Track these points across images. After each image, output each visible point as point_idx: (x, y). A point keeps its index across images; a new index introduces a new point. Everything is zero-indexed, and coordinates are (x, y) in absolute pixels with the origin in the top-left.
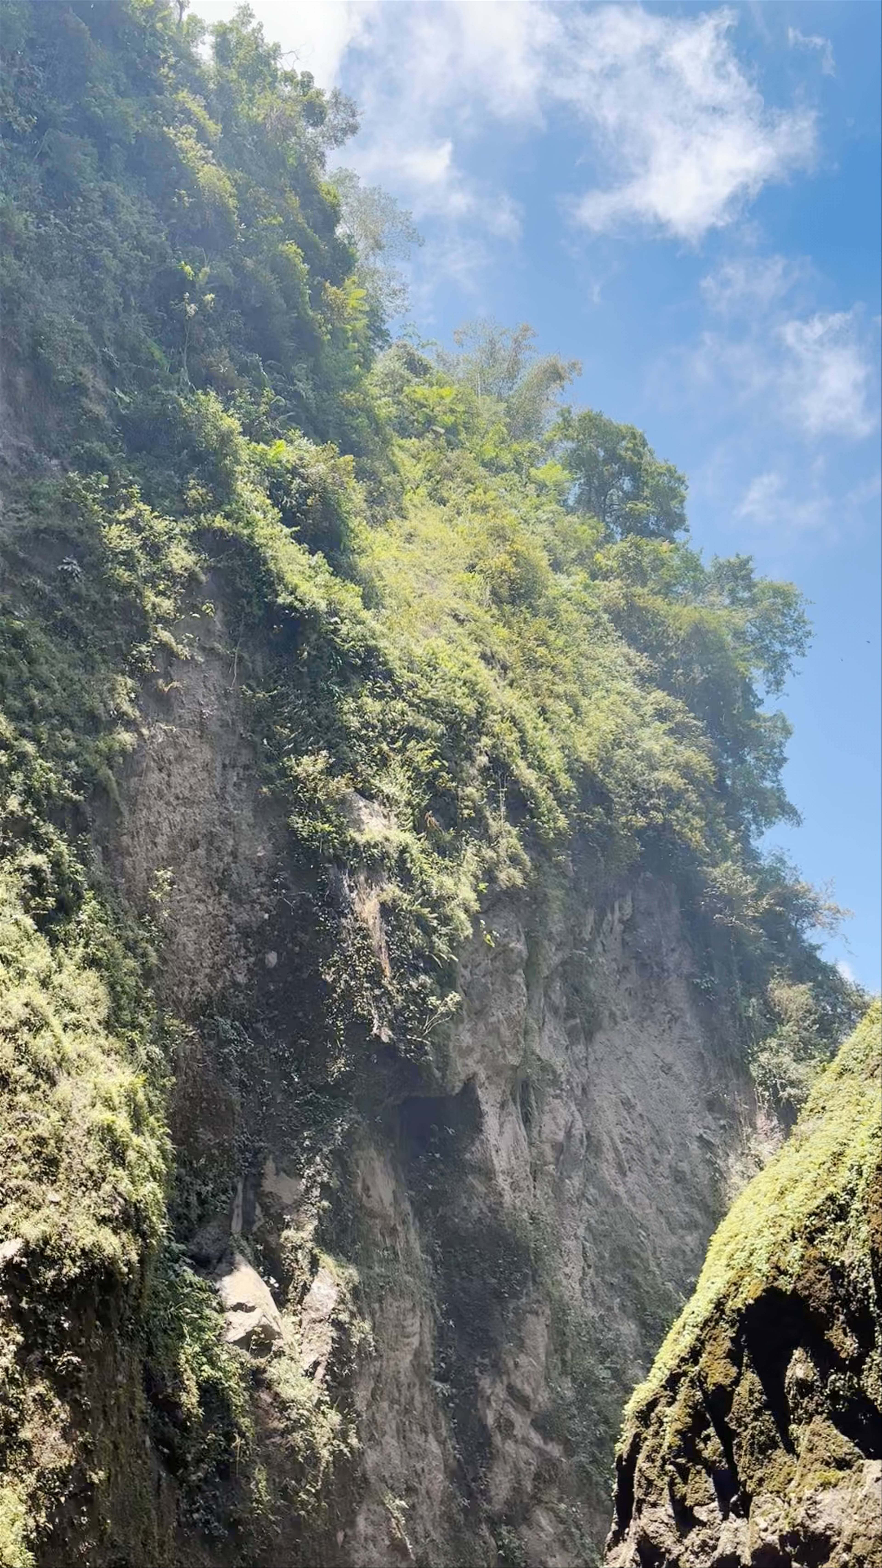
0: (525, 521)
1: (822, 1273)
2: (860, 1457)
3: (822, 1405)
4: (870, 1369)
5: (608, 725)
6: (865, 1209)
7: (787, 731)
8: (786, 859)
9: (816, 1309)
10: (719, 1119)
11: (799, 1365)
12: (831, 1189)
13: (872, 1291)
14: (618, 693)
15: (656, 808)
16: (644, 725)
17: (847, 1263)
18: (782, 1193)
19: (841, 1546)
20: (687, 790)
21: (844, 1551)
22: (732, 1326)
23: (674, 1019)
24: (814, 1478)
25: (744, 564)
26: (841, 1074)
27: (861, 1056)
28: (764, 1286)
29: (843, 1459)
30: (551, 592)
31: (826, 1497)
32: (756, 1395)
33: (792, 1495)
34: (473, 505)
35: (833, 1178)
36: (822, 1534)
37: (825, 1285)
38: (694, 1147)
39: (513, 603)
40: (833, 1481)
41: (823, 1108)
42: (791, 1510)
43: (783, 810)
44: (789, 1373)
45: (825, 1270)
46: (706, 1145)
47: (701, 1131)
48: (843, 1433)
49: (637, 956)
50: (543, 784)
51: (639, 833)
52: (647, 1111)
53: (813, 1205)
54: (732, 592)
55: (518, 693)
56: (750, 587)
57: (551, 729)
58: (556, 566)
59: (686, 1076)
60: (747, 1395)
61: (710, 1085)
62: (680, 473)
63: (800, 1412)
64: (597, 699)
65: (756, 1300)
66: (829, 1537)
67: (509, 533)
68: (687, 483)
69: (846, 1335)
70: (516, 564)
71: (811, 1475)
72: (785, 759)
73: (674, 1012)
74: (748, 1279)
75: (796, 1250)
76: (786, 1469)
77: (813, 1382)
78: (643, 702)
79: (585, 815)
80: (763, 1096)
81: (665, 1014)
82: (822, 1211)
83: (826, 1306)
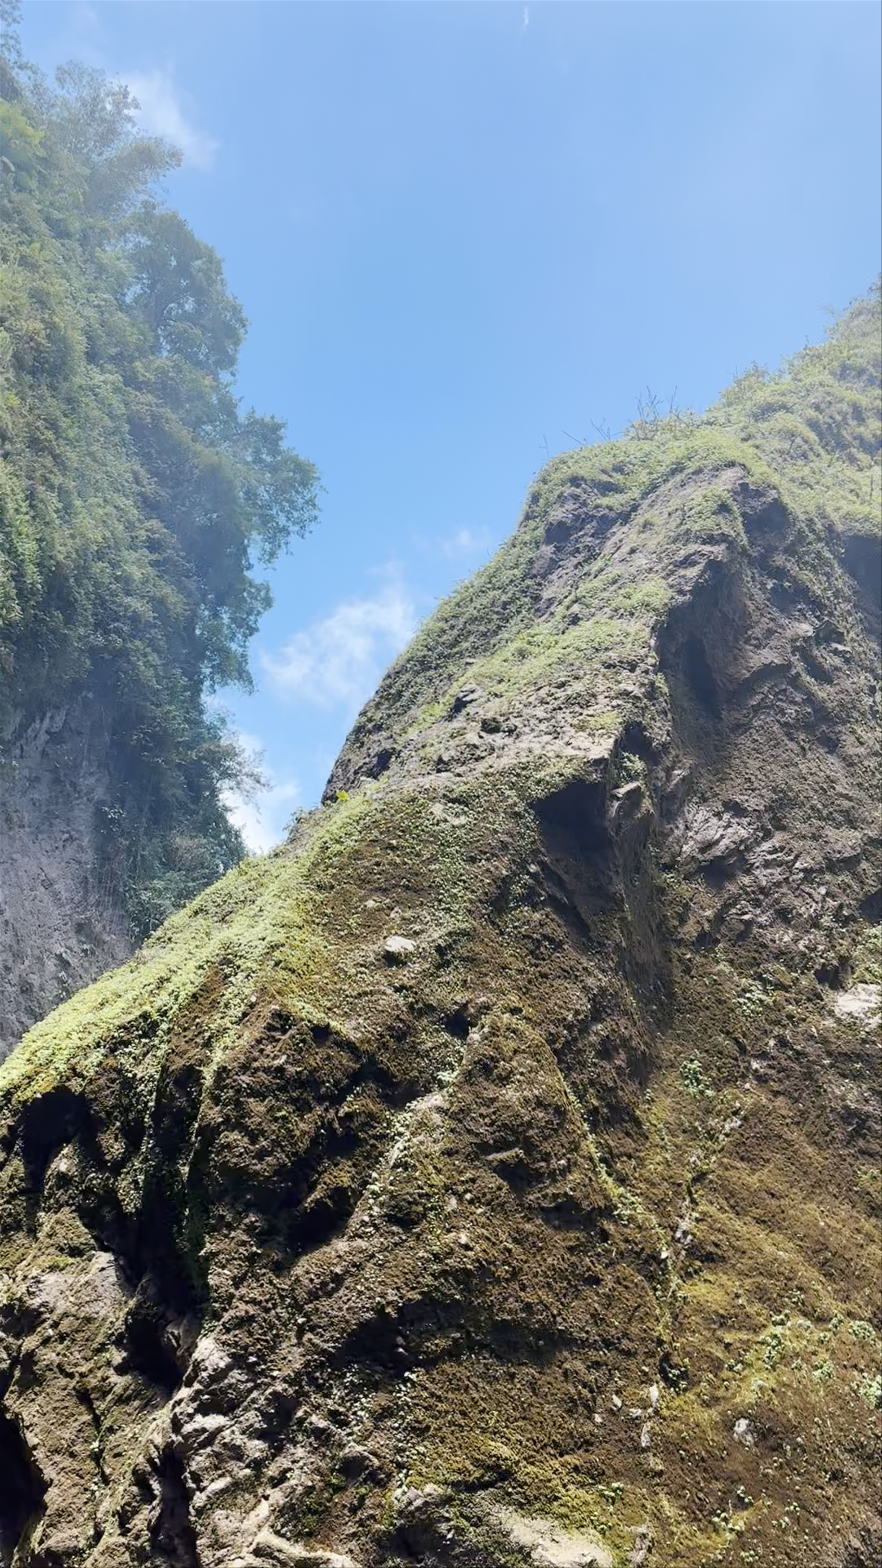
0: (74, 298)
1: (113, 1081)
2: (93, 1248)
3: (73, 1199)
4: (128, 1173)
5: (96, 535)
6: (170, 1030)
7: (268, 602)
8: (228, 720)
9: (97, 1112)
10: (84, 943)
11: (65, 1160)
12: (147, 1008)
13: (151, 1104)
14: (116, 507)
15: (118, 631)
16: (133, 547)
17: (139, 1076)
18: (102, 1004)
19: (50, 1322)
20: (155, 626)
21: (51, 1326)
22: (13, 1116)
23: (71, 839)
24: (45, 1261)
25: (276, 428)
26: (196, 913)
27: (219, 901)
28: (55, 1084)
29: (78, 1248)
30: (78, 380)
31: (50, 1279)
32: (16, 1181)
33: (20, 1273)
34: (23, 257)
35: (152, 999)
36: (34, 1310)
37: (113, 1092)
38: (51, 965)
39: (33, 373)
40: (62, 1265)
41: (170, 939)
42: (15, 1286)
43: (240, 675)
44: (53, 1166)
45: (116, 1079)
46: (64, 964)
47: (62, 950)
48: (85, 1225)
49: (55, 770)
50: (7, 569)
51: (93, 651)
52: (16, 919)
53: (126, 1019)
54: (257, 452)
55: (9, 468)
56: (274, 451)
57: (34, 518)
58: (92, 357)
59: (64, 895)
60: (7, 1180)
61: (86, 909)
62: (244, 315)
63: (52, 1201)
64: (91, 505)
65: (43, 1095)
66: (42, 1313)
67: (53, 302)
68: (248, 328)
69: (116, 1140)
70: (48, 337)
71: (43, 1258)
72: (257, 630)
73: (73, 833)
74: (43, 1075)
75: (96, 1057)
76: (22, 1250)
77: (72, 1177)
78: (137, 524)
79: (41, 615)
80: (133, 931)
81: (63, 832)
82: (132, 1026)
83: (107, 1112)
